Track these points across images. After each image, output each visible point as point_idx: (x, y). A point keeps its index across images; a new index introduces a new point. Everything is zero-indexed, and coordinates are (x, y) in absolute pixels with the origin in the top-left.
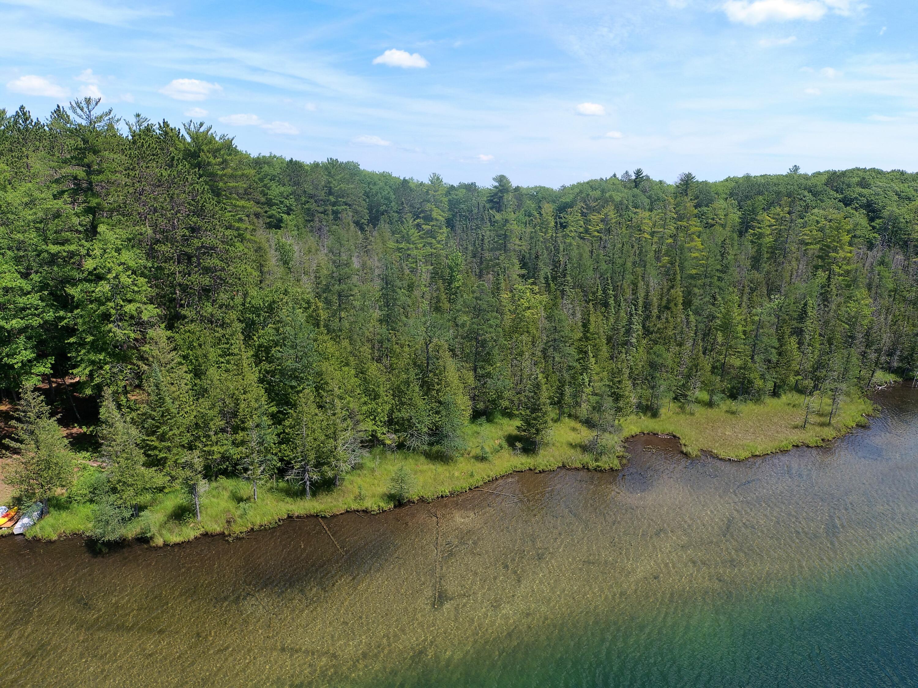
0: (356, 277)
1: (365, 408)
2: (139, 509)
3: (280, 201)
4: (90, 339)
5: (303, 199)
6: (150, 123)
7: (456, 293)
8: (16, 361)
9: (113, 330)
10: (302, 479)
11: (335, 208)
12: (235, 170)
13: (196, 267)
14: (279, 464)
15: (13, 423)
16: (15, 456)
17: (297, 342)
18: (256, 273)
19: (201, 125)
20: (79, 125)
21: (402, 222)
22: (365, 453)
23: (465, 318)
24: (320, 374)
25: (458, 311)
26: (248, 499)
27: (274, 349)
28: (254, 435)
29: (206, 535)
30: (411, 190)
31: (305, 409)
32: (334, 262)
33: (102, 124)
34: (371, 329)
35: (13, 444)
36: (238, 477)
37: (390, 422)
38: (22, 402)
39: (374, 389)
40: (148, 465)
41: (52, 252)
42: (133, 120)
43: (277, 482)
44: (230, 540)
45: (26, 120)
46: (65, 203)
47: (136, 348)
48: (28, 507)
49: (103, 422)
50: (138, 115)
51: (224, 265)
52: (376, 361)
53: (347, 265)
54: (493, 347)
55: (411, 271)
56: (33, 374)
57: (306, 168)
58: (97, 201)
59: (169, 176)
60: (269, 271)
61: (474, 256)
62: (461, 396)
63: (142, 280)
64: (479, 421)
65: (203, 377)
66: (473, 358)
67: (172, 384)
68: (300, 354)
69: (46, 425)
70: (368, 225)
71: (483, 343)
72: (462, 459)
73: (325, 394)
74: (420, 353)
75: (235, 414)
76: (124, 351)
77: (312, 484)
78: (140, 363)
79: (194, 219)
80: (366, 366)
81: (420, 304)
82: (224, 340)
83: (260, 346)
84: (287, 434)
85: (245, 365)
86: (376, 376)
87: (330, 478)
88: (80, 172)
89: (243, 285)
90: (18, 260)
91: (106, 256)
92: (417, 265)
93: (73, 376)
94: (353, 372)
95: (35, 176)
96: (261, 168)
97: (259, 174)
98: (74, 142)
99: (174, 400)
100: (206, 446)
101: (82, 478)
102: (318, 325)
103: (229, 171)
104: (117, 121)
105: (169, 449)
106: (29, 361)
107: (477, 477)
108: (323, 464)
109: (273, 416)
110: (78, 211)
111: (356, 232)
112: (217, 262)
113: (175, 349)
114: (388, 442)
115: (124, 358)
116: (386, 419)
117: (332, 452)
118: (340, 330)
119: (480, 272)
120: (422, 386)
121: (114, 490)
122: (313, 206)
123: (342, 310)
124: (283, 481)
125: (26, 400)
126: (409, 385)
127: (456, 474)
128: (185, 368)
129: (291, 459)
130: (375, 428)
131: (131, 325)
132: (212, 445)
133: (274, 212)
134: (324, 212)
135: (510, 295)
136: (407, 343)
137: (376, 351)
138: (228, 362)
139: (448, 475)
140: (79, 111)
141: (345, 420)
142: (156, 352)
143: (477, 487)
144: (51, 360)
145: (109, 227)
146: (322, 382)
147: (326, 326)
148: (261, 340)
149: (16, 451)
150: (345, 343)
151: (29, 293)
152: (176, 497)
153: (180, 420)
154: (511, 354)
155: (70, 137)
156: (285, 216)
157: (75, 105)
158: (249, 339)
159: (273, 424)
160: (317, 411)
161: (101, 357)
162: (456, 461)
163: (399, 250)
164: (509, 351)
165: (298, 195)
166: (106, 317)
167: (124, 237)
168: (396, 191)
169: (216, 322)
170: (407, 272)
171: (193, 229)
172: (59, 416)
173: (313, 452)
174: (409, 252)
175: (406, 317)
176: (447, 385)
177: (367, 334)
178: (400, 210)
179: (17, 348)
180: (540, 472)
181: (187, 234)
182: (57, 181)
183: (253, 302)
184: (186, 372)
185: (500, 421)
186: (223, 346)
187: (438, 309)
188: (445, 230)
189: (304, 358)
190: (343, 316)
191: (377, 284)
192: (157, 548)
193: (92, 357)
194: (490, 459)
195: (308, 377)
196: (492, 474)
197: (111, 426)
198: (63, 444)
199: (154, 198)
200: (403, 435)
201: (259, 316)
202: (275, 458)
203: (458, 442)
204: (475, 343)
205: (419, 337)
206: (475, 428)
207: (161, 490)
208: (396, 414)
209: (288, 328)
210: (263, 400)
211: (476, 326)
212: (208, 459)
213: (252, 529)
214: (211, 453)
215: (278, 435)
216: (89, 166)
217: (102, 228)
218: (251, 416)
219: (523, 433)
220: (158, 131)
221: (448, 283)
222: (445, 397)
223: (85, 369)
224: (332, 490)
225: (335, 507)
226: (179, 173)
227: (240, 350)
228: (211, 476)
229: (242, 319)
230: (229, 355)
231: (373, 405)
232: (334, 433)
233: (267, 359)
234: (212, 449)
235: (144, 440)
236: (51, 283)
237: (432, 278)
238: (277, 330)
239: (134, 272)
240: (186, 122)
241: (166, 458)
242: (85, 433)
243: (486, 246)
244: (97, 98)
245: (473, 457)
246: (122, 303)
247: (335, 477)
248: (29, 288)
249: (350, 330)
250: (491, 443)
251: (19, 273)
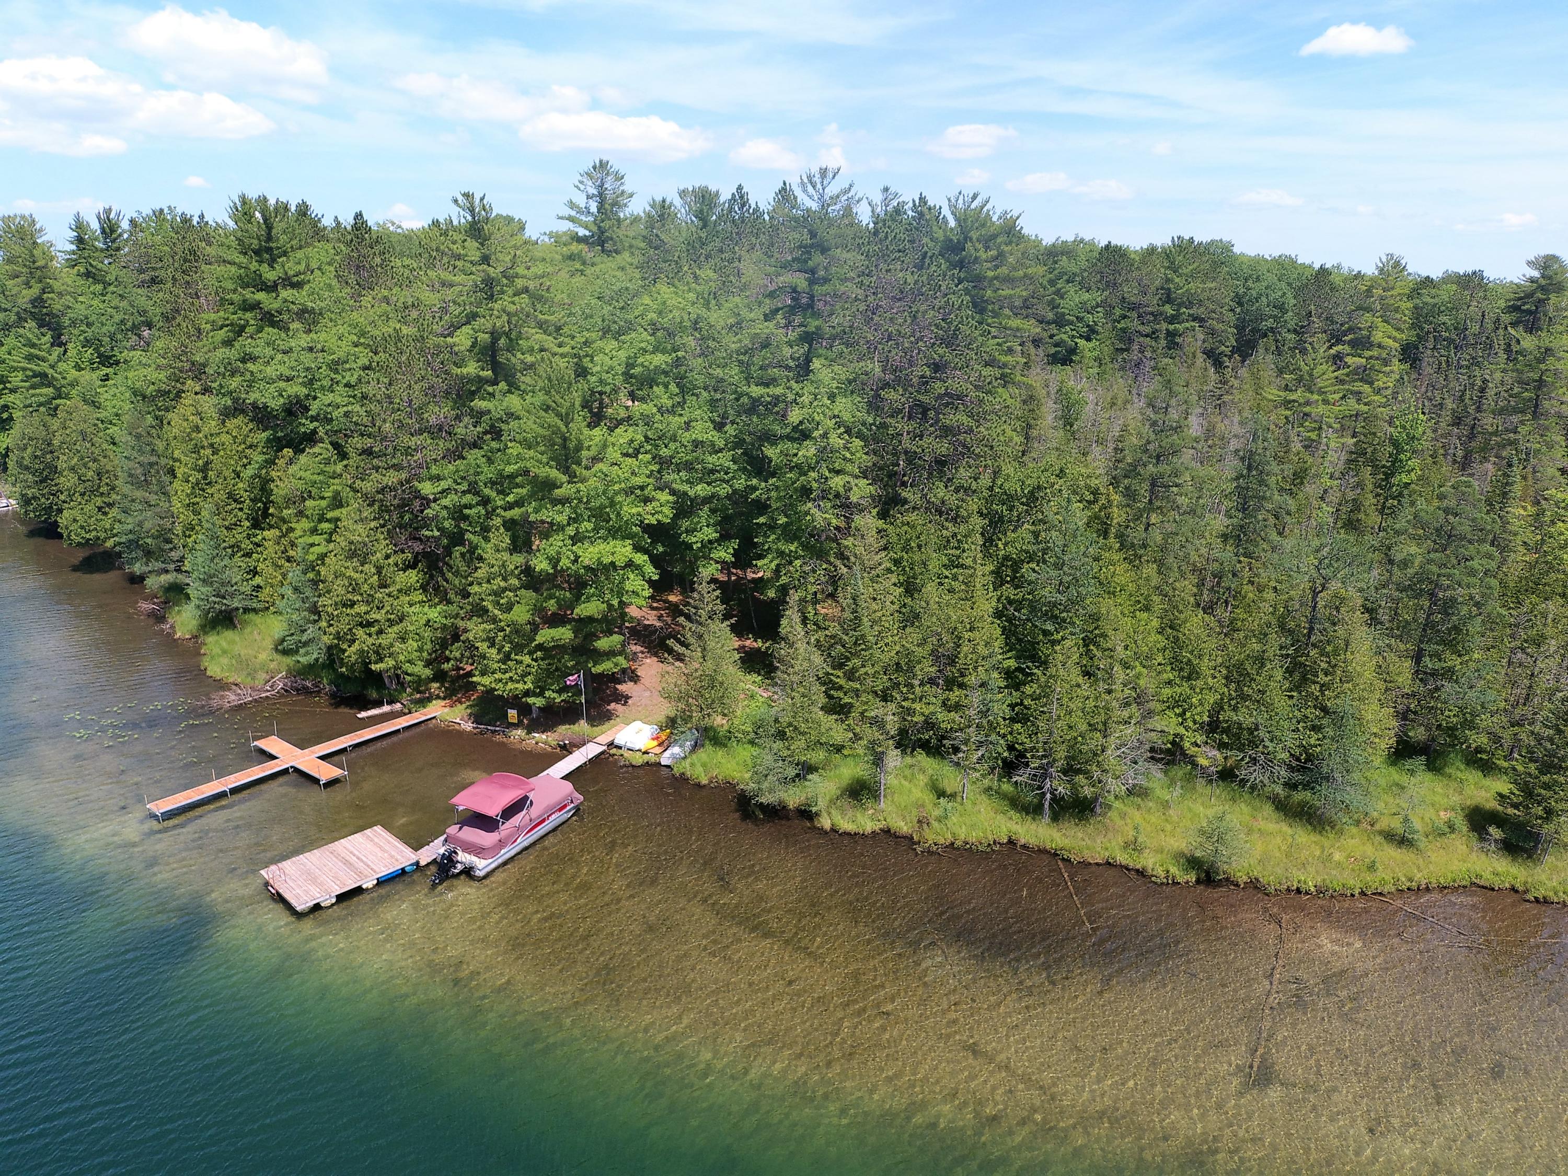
0: (1192, 451)
1: (1167, 692)
2: (808, 769)
3: (1077, 318)
4: (782, 520)
5: (1118, 312)
6: (901, 200)
7: (1401, 495)
8: (695, 540)
9: (812, 511)
10: (1040, 788)
11: (1171, 327)
12: (1015, 269)
13: (931, 426)
14: (1006, 754)
15: (681, 619)
16: (678, 664)
17: (1066, 558)
18: (1018, 439)
19: (975, 197)
20: (808, 210)
21: (1303, 351)
22: (1156, 771)
23: (1414, 549)
24: (1095, 618)
25: (1398, 533)
26: (952, 796)
27: (1026, 566)
28: (975, 698)
29: (887, 832)
30: (1332, 289)
31: (1061, 672)
32: (1154, 424)
33: (837, 207)
34: (1203, 551)
35: (678, 648)
36: (943, 758)
37: (1213, 727)
38: (695, 595)
39: (1189, 660)
40: (829, 709)
41: (754, 395)
42: (878, 198)
43: (999, 780)
44: (919, 850)
45: (743, 205)
46: (778, 326)
47: (835, 540)
48: (682, 733)
49: (783, 639)
50: (886, 190)
51: (973, 424)
52: (1203, 609)
53: (1177, 429)
54: (1471, 617)
55: (1306, 447)
56: (712, 559)
57: (1132, 256)
58: (817, 323)
59: (916, 282)
60: (1040, 435)
61: (1457, 421)
62: (1375, 706)
63: (858, 443)
64: (1409, 764)
65: (916, 595)
66: (1416, 634)
67: (875, 599)
68: (1067, 579)
69: (717, 629)
70: (1230, 357)
71: (1448, 606)
72: (1354, 830)
73: (1099, 654)
74: (1297, 607)
75: (952, 660)
76: (821, 543)
77: (1054, 799)
78: (838, 563)
79: (941, 351)
80: (1182, 616)
81: (1314, 512)
82: (954, 543)
83: (1006, 558)
84: (1026, 707)
85: (978, 586)
86: (1198, 637)
87: (1085, 797)
88: (800, 281)
89: (995, 458)
90: (713, 404)
91: (815, 404)
92: (1319, 435)
93: (757, 569)
94: (1155, 623)
95: (744, 287)
96: (1056, 262)
97: (1051, 273)
98: (798, 236)
99: (874, 622)
100: (906, 699)
101: (748, 710)
102: (1105, 534)
103: (1003, 271)
104: (858, 202)
105: (857, 693)
106: (710, 542)
107: (1381, 874)
108: (1078, 772)
109: (1008, 674)
110: (792, 338)
111: (1206, 369)
112: (965, 419)
113: (885, 549)
114: (1203, 761)
115: (820, 554)
116: (1206, 719)
117: (1095, 754)
118: (1144, 546)
119: (1465, 457)
120: (1289, 671)
121: (781, 735)
122: (1133, 324)
123: (1153, 510)
124: (1009, 781)
125: (699, 593)
126: (1263, 665)
127: (1337, 856)
128: (894, 579)
129: (1026, 750)
130: (1182, 730)
131: (834, 507)
132: (914, 701)
133: (1064, 337)
134: (1153, 335)
135: (1531, 510)
136: (1273, 584)
137: (1206, 592)
138: (955, 578)
139: (1318, 853)
140: (810, 189)
141: (1127, 704)
142: (860, 550)
143: (1381, 894)
144: (735, 544)
145: (826, 363)
146: (1097, 632)
147: (1120, 536)
148: (1009, 549)
149: (680, 658)
150: (1150, 570)
151: (720, 451)
152: (856, 765)
153: (877, 654)
154: (1512, 636)
155: (794, 229)
156: (1082, 342)
157: (806, 180)
158: (991, 545)
159: (1006, 687)
160: (1080, 680)
161: (793, 548)
162: (1341, 832)
163: (1287, 404)
164: (1508, 631)
165: (1110, 306)
166: (806, 492)
167: (843, 377)
168: (1299, 291)
169: (947, 514)
170: (1297, 446)
171: (937, 367)
172: (733, 621)
173: (1064, 747)
174: (1307, 409)
175: (1280, 534)
176: (1347, 678)
177: (1194, 557)
178: (1302, 327)
179: (699, 522)
180: (1537, 900)
181: (928, 373)
182: (772, 295)
183: (1006, 486)
184: (895, 585)
185: (1459, 774)
186: (951, 552)
187: (1352, 525)
188: (1396, 366)
189: (1072, 587)
190: (1153, 521)
191: (1232, 466)
192: (822, 832)
193: (782, 546)
194: (1422, 845)
195: (1075, 619)
196: (1420, 877)
197: (791, 646)
198: (732, 660)
199: (891, 319)
200: (1235, 756)
201: (1011, 509)
202: (1002, 742)
203: (1352, 795)
204: (1427, 603)
205: (1300, 576)
206: (1395, 774)
207: (839, 749)
208: (1227, 715)
209: (1054, 534)
210: (998, 644)
211: (1434, 568)
212: (905, 720)
213: (953, 844)
214: (910, 712)
215: (1012, 706)
216: (813, 271)
217: (816, 364)
218: (976, 668)
219: (1510, 811)
220: (910, 213)
221: (1385, 474)
222: (1338, 701)
223: (771, 561)
224: (1087, 820)
225: (1088, 848)
226: (930, 277)
227: (975, 561)
228: (907, 747)
229: (985, 511)
230: (957, 567)
231: (1185, 689)
232: (1105, 724)
233: (1012, 580)
234: (914, 706)
235: (828, 674)
236: (748, 439)
237: (1349, 461)
238: (1036, 534)
239: (848, 431)
240: (952, 194)
241: (851, 705)
242: (760, 649)
243: (1489, 402)
244: (836, 167)
245: (1381, 833)
246: (827, 474)
247: (1096, 799)
248: (721, 444)
249: (1163, 549)
250: (1430, 814)
251: (713, 421)
